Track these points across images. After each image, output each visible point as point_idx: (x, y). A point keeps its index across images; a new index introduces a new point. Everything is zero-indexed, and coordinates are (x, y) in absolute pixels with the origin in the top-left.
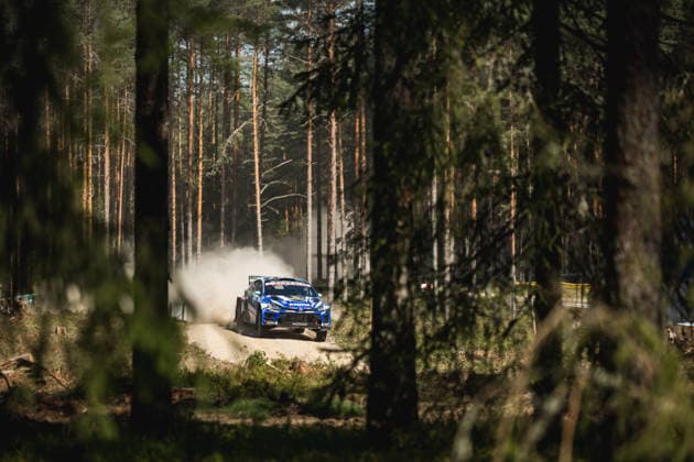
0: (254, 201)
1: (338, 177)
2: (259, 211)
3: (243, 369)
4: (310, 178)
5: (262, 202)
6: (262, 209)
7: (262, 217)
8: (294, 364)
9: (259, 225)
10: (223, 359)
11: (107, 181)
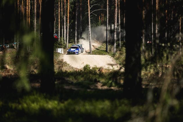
0: (88, 11)
1: (118, 3)
2: (89, 15)
3: (82, 71)
4: (108, 4)
5: (90, 12)
6: (90, 14)
7: (91, 17)
8: (100, 69)
9: (90, 20)
10: (75, 67)
11: (36, 4)
